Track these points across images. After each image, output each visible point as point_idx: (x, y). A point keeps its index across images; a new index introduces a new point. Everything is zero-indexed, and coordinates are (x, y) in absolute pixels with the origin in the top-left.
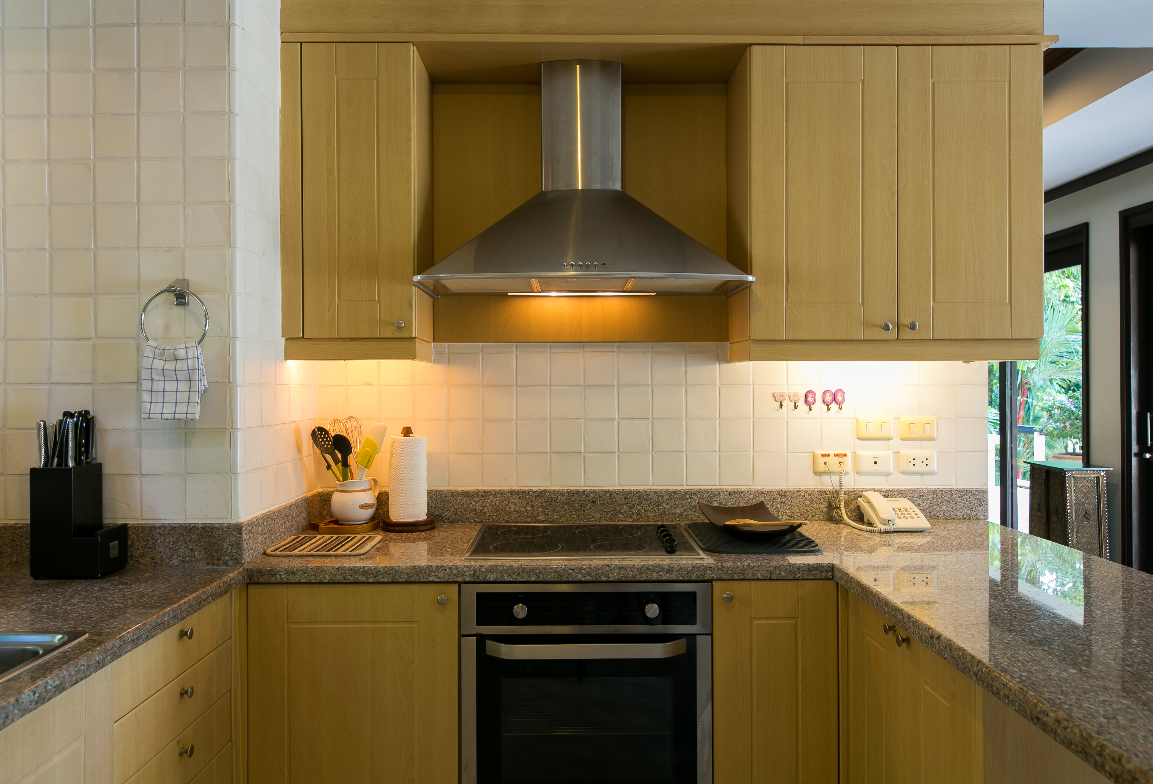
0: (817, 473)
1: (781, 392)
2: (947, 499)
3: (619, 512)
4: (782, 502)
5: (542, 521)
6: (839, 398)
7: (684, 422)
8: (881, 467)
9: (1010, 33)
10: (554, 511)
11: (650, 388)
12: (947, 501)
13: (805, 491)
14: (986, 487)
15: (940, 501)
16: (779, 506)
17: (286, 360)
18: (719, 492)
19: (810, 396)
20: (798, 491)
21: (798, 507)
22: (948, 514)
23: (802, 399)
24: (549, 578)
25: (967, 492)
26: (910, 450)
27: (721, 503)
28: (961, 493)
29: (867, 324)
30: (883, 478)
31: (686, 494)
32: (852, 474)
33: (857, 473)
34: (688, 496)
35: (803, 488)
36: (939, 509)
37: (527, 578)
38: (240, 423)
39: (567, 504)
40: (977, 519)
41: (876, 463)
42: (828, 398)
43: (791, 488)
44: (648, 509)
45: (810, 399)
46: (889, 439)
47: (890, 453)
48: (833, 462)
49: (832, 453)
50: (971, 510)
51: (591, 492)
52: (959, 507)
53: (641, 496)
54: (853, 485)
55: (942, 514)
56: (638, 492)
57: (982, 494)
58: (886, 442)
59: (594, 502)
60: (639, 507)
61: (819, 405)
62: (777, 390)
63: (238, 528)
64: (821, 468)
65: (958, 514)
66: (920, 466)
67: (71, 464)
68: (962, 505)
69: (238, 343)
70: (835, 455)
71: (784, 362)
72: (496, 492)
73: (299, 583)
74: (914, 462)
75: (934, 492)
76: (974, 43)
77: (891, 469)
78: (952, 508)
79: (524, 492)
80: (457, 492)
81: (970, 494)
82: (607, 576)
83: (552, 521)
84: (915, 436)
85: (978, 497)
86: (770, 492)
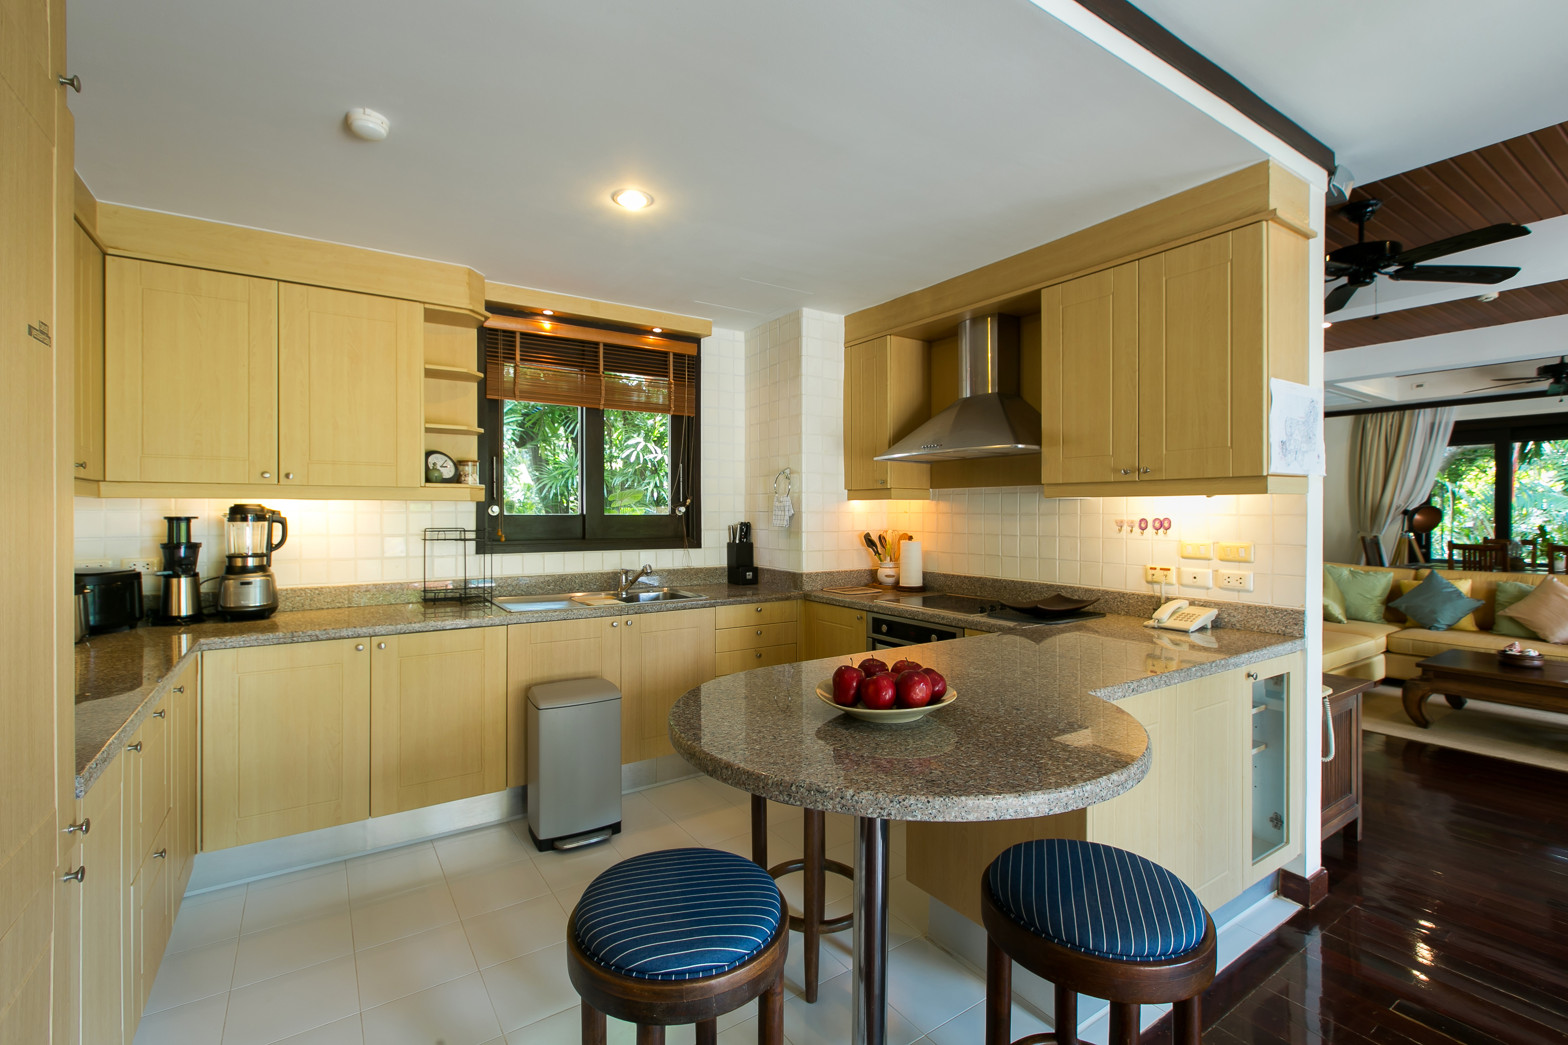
0: (1148, 582)
1: (1121, 519)
2: (1261, 614)
3: (1019, 595)
4: (1121, 601)
5: (979, 596)
6: (1166, 524)
7: (1058, 539)
8: (1199, 582)
9: (1236, 219)
10: (985, 591)
11: (1057, 516)
12: (1262, 617)
13: (1138, 595)
14: (1304, 609)
15: (1254, 615)
16: (1119, 604)
17: (849, 499)
18: (1079, 588)
19: (1143, 523)
20: (1133, 594)
21: (1133, 606)
22: (1262, 628)
23: (1137, 525)
24: (896, 614)
25: (1282, 611)
26: (1228, 570)
27: (1079, 597)
28: (1276, 611)
29: (1116, 470)
30: (1204, 591)
31: (1057, 588)
32: (1177, 586)
33: (1181, 585)
34: (1059, 590)
35: (1137, 592)
36: (1253, 622)
37: (887, 613)
38: (804, 529)
39: (992, 587)
40: (1292, 636)
41: (1195, 578)
42: (1157, 525)
43: (1128, 591)
44: (1035, 595)
45: (1143, 525)
46: (1209, 560)
47: (1210, 571)
48: (1158, 573)
49: (1158, 567)
50: (1286, 627)
51: (1005, 581)
52: (1273, 623)
53: (1031, 586)
54: (1177, 594)
55: (1256, 627)
56: (1030, 583)
57: (1298, 614)
58: (1207, 561)
59: (1005, 587)
60: (1030, 594)
61: (1150, 529)
62: (1119, 518)
63: (801, 575)
64: (1150, 578)
65: (1273, 629)
66: (1234, 584)
67: (737, 542)
68: (1277, 622)
69: (803, 494)
70: (1161, 569)
71: (1125, 498)
72: (958, 576)
73: (817, 602)
74: (1229, 580)
75: (1249, 607)
76: (1198, 239)
77: (1210, 584)
78: (1266, 623)
79: (970, 577)
80: (940, 574)
81: (1285, 613)
82: (917, 617)
83: (984, 597)
84: (1230, 557)
85: (1293, 616)
86: (1113, 593)
